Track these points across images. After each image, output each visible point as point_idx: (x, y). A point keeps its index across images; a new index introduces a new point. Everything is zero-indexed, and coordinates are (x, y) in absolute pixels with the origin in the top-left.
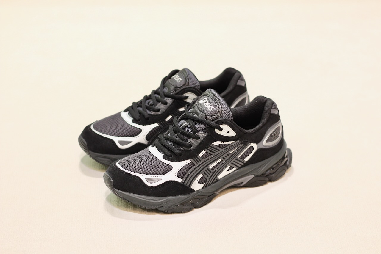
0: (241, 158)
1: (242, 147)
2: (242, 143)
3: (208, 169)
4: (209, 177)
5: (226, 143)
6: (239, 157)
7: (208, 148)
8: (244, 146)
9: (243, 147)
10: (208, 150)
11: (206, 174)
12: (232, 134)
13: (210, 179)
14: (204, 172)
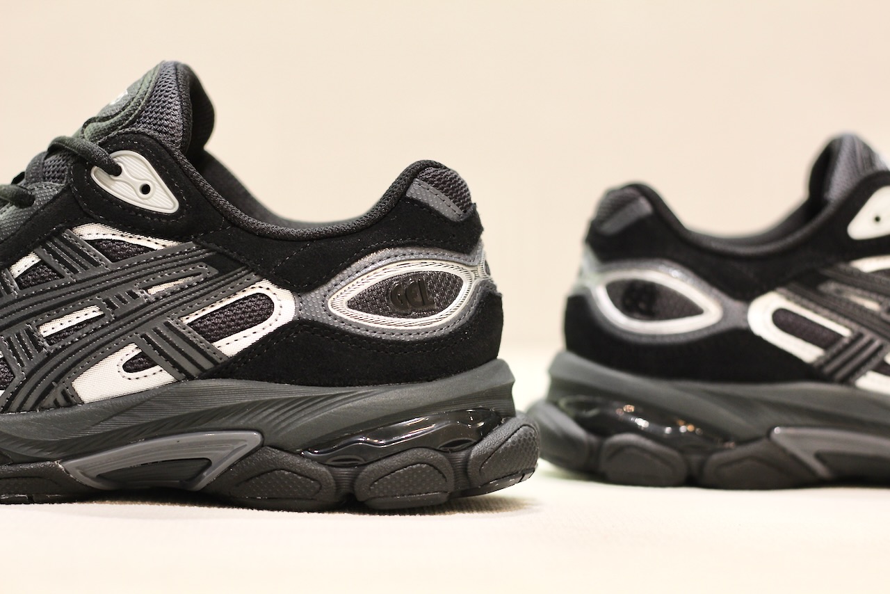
0: (196, 329)
1: (206, 279)
2: (207, 261)
3: (29, 333)
4: (27, 368)
5: (134, 241)
6: (186, 321)
7: (50, 245)
8: (216, 276)
9: (211, 279)
10: (50, 251)
11: (15, 354)
12: (163, 201)
13: (29, 376)
14: (8, 340)
